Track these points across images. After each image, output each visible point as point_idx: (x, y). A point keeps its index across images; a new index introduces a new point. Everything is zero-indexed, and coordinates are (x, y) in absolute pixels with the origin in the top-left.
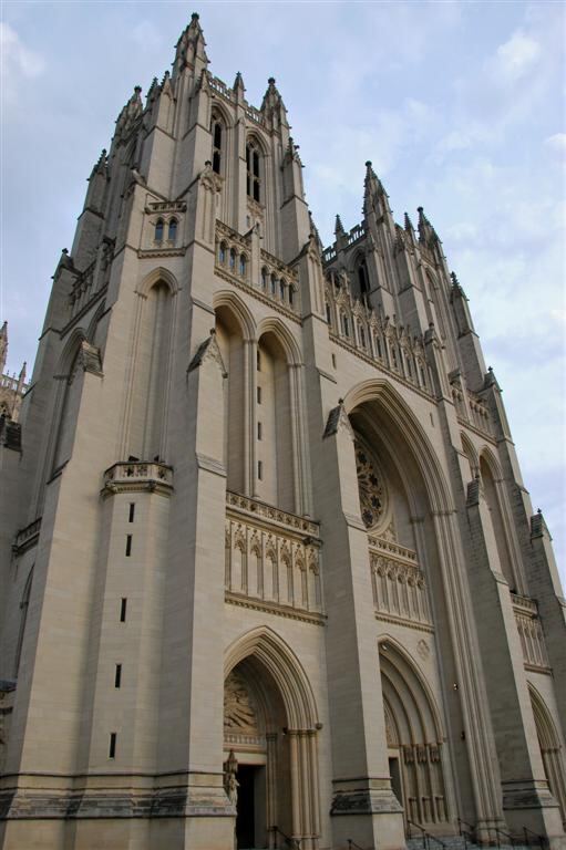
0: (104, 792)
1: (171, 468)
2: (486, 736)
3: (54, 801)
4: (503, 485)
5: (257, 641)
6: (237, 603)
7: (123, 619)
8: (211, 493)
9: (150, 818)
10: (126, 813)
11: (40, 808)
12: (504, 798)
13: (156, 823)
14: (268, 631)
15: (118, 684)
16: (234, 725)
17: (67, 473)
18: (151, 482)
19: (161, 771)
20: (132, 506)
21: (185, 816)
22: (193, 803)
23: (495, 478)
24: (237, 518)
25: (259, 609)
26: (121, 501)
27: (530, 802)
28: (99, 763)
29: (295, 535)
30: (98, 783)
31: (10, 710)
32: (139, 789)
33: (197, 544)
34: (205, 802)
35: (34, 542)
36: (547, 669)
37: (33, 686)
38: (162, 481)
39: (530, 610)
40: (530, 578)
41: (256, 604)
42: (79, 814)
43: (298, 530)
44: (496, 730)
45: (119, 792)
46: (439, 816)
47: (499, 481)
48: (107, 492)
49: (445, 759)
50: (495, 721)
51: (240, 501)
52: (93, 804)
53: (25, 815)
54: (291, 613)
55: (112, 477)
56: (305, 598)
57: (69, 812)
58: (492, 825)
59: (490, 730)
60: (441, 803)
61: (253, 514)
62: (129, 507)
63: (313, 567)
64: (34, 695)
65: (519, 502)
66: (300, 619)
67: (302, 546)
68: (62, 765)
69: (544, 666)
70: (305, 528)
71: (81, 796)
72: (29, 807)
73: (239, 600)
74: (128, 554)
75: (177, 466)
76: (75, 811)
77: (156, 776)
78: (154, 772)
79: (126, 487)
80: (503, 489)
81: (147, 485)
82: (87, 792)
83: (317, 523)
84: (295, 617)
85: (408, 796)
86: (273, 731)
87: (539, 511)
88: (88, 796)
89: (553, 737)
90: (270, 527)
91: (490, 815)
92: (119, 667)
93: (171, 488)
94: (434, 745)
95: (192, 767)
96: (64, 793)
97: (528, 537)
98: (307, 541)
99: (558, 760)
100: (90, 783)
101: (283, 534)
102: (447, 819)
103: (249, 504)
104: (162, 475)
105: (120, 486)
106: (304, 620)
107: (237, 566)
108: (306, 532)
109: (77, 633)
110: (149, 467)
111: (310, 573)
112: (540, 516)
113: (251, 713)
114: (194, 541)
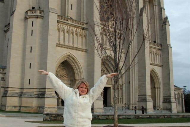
0: (28, 92)
1: (43, 11)
2: (136, 83)
3: (17, 93)
4: (157, 7)
5: (67, 57)
6: (61, 47)
7: (31, 52)
8: (53, 18)
9: (38, 98)
10: (32, 96)
11: (14, 95)
12: (138, 99)
13: (39, 99)
14: (70, 54)
15: (30, 68)
16: (62, 77)
17: (15, 13)
18: (37, 15)
19: (41, 88)
20: (33, 22)
21: (45, 98)
22: (47, 95)
23: (154, 4)
24: (62, 23)
25: (68, 48)
26: (30, 21)
27: (145, 100)
28: (26, 85)
29: (80, 27)
30: (26, 90)
31: (6, 73)
32: (35, 91)
33: (49, 33)
34: (50, 95)
35: (8, 30)
36: (161, 65)
37: (10, 68)
38: (40, 15)
39: (159, 48)
40: (160, 37)
41: (67, 47)
42: (22, 96)
43: (81, 26)
44: (139, 82)
45: (31, 92)
46: (120, 102)
47: (156, 5)
48: (26, 18)
49: (124, 88)
50: (139, 79)
51: (63, 18)
52: (25, 94)
53: (10, 96)
54: (77, 49)
55: (27, 14)
56: (82, 45)
57: (20, 96)
58: (134, 105)
59: (137, 81)
60: (121, 99)
61: (67, 22)
62: (32, 22)
63: (85, 36)
64: (11, 70)
65: (161, 13)
66: (80, 51)
67: (82, 30)
68: (18, 86)
69: (160, 64)
70: (83, 25)
71: (23, 93)
72: (11, 94)
73: (62, 46)
74: (32, 35)
75: (44, 10)
76: (21, 95)
77: (39, 89)
78: (39, 88)
79: (31, 17)
80: (156, 8)
81: (36, 16)
82: (24, 92)
83: (87, 23)
84: (78, 50)
85: (113, 97)
86: (72, 79)
87: (167, 16)
88: (24, 93)
89: (159, 84)
90: (72, 25)
91: (134, 103)
92: (30, 64)
93: (43, 16)
94: (121, 84)
95: (47, 87)
96: (19, 92)
97: (162, 25)
98: (83, 29)
99: (159, 90)
100: (24, 90)
101: (76, 27)
102: (122, 103)
103: (66, 19)
104: (40, 13)
105: (29, 17)
106: (81, 51)
107: (62, 37)
108: (83, 26)
109: (20, 55)
110: (37, 11)
111: (84, 38)
112: (167, 18)
113: (67, 74)
114: (48, 32)
